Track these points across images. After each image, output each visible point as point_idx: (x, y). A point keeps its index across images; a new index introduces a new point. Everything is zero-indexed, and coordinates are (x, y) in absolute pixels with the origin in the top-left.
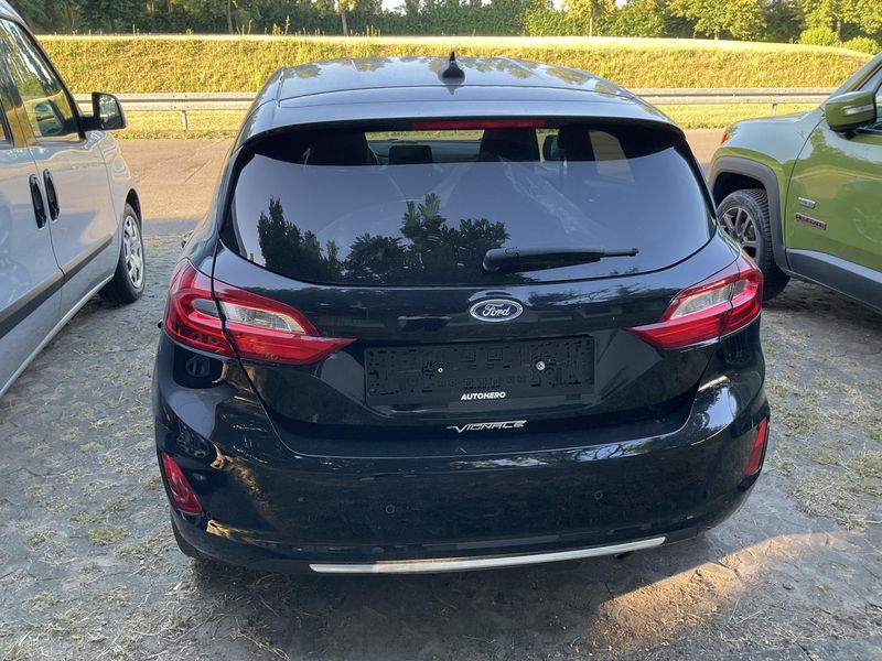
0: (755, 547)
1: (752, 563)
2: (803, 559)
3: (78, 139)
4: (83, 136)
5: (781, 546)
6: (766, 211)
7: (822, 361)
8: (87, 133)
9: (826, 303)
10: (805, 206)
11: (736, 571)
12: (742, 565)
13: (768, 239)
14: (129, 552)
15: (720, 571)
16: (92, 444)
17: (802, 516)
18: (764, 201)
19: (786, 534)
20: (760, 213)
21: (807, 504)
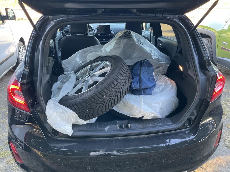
0: (212, 160)
1: (211, 167)
2: (228, 165)
3: (2, 23)
4: (3, 22)
5: (220, 160)
6: (211, 45)
7: (227, 92)
8: (5, 21)
9: (227, 72)
10: (224, 44)
11: (206, 170)
12: (208, 168)
13: (211, 54)
14: (10, 161)
15: (201, 170)
16: (4, 120)
17: (226, 148)
18: (211, 42)
19: (221, 155)
20: (209, 46)
21: (227, 144)
